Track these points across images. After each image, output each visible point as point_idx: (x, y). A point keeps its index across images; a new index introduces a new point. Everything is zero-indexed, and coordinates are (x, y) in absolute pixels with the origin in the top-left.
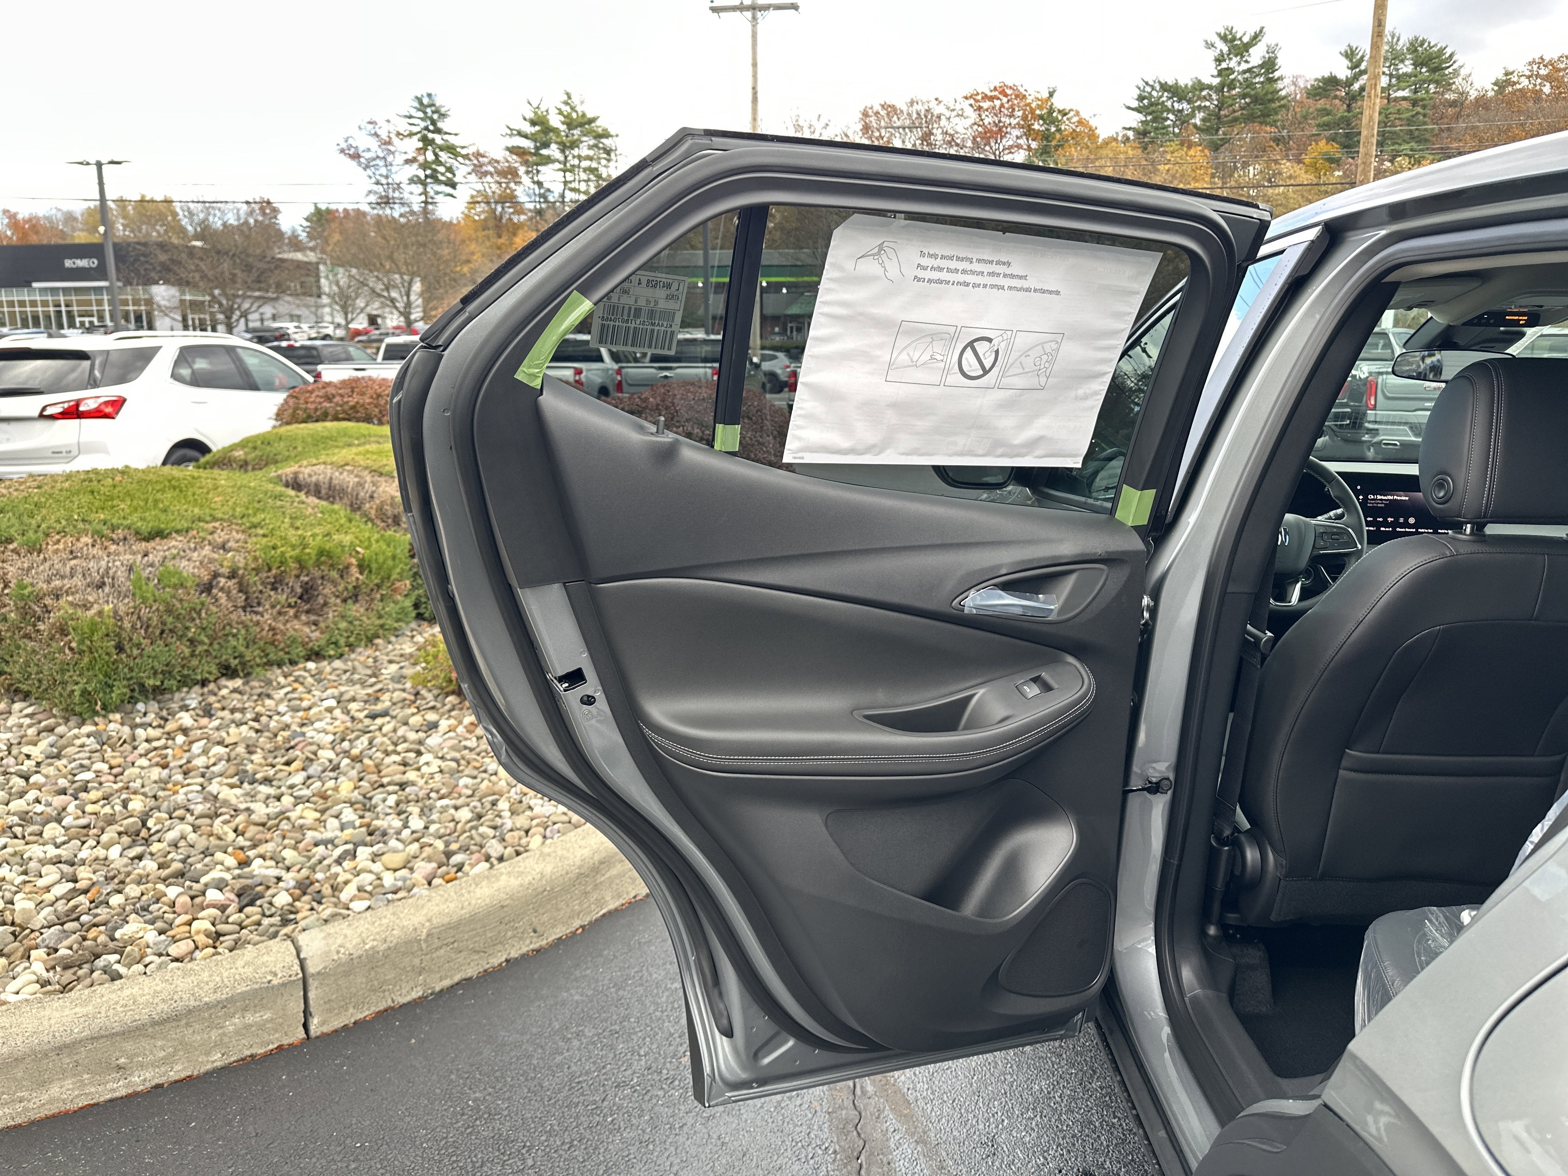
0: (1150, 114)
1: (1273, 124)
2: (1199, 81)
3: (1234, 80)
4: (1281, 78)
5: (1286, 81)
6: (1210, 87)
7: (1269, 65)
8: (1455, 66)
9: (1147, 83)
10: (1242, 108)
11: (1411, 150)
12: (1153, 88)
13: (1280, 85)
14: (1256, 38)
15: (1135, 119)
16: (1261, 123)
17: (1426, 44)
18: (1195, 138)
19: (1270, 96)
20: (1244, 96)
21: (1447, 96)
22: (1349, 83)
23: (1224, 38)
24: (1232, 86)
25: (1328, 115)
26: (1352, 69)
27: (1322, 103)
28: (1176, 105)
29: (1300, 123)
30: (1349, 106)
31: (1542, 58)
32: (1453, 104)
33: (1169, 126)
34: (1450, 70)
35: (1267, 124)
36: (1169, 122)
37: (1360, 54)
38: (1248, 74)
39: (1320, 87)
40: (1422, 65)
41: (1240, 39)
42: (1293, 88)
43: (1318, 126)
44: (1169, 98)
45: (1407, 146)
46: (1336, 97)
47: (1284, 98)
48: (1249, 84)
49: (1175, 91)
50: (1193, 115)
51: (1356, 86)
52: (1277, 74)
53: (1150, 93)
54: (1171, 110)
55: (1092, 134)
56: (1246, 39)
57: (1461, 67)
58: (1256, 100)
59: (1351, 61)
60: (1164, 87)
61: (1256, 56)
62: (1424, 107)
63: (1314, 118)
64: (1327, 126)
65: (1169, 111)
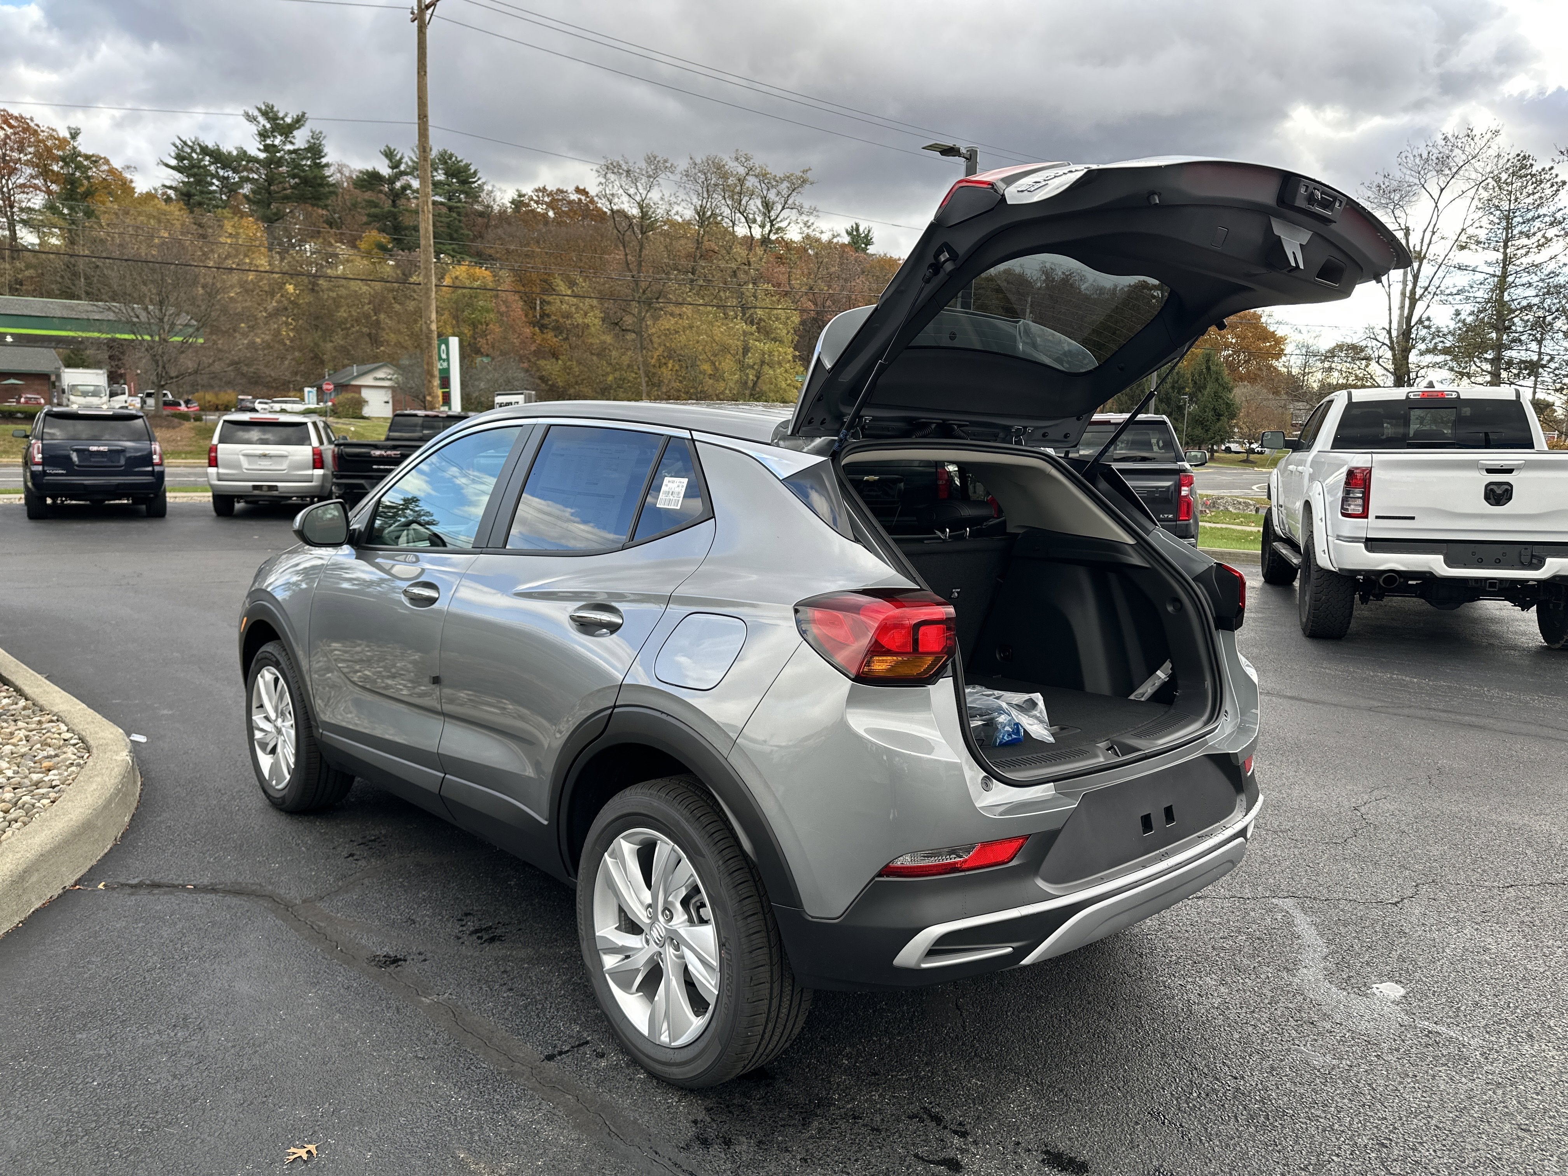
0: (194, 175)
1: (325, 207)
2: (245, 152)
3: (281, 157)
4: (327, 165)
5: (332, 169)
6: (256, 160)
7: (315, 150)
8: (479, 182)
9: (185, 143)
10: (292, 187)
11: (453, 250)
12: (193, 150)
13: (327, 172)
14: (299, 122)
15: (175, 178)
16: (313, 205)
17: (454, 159)
18: (246, 208)
19: (319, 181)
20: (294, 176)
21: (476, 207)
22: (392, 181)
23: (265, 114)
24: (279, 162)
25: (376, 207)
26: (393, 168)
27: (368, 195)
28: (221, 172)
29: (350, 210)
30: (394, 201)
31: (544, 188)
32: (481, 214)
33: (215, 192)
34: (476, 185)
35: (318, 206)
36: (214, 188)
37: (398, 158)
38: (293, 156)
39: (365, 180)
40: (453, 176)
41: (283, 119)
42: (339, 175)
43: (369, 215)
44: (211, 163)
45: (450, 247)
46: (381, 191)
47: (333, 185)
48: (298, 166)
49: (217, 156)
50: (240, 185)
51: (398, 185)
52: (324, 161)
53: (190, 154)
54: (216, 176)
55: (126, 187)
56: (288, 120)
57: (484, 183)
58: (305, 181)
59: (391, 161)
60: (205, 151)
61: (300, 139)
62: (459, 214)
63: (362, 208)
64: (374, 218)
65: (213, 176)
